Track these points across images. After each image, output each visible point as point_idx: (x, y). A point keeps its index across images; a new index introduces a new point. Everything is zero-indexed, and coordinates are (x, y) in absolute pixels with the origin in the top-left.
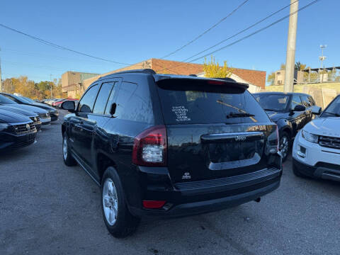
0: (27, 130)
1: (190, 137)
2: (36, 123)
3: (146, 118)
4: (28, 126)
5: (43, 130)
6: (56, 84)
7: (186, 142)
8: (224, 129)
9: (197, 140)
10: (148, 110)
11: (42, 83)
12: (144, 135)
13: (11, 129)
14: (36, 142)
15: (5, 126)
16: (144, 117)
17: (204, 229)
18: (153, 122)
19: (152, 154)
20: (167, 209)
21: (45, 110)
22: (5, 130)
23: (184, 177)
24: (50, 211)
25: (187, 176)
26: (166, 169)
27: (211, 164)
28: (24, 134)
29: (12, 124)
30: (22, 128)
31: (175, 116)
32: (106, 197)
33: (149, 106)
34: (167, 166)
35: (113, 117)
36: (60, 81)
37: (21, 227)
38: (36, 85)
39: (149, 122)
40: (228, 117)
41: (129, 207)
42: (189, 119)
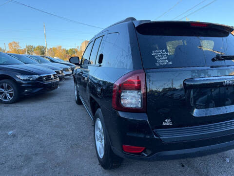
0: (52, 79)
1: (170, 82)
2: (61, 75)
3: (125, 64)
4: (52, 77)
5: (66, 79)
6: (79, 50)
7: (167, 87)
8: (210, 72)
9: (178, 85)
10: (127, 56)
11: (70, 49)
12: (123, 80)
13: (40, 78)
14: (59, 87)
15: (37, 76)
16: (123, 63)
17: (183, 166)
18: (132, 67)
19: (131, 99)
20: (146, 155)
21: (68, 66)
22: (37, 79)
23: (164, 124)
24: (60, 139)
25: (167, 122)
26: (145, 115)
27: (195, 111)
28: (50, 82)
29: (41, 75)
30: (49, 78)
31: (155, 61)
32: (98, 133)
33: (129, 51)
34: (146, 112)
35: (100, 66)
36: (81, 48)
37: (36, 152)
38: (67, 51)
39: (128, 68)
40: (213, 60)
41: (112, 147)
42: (171, 63)
